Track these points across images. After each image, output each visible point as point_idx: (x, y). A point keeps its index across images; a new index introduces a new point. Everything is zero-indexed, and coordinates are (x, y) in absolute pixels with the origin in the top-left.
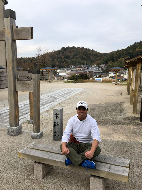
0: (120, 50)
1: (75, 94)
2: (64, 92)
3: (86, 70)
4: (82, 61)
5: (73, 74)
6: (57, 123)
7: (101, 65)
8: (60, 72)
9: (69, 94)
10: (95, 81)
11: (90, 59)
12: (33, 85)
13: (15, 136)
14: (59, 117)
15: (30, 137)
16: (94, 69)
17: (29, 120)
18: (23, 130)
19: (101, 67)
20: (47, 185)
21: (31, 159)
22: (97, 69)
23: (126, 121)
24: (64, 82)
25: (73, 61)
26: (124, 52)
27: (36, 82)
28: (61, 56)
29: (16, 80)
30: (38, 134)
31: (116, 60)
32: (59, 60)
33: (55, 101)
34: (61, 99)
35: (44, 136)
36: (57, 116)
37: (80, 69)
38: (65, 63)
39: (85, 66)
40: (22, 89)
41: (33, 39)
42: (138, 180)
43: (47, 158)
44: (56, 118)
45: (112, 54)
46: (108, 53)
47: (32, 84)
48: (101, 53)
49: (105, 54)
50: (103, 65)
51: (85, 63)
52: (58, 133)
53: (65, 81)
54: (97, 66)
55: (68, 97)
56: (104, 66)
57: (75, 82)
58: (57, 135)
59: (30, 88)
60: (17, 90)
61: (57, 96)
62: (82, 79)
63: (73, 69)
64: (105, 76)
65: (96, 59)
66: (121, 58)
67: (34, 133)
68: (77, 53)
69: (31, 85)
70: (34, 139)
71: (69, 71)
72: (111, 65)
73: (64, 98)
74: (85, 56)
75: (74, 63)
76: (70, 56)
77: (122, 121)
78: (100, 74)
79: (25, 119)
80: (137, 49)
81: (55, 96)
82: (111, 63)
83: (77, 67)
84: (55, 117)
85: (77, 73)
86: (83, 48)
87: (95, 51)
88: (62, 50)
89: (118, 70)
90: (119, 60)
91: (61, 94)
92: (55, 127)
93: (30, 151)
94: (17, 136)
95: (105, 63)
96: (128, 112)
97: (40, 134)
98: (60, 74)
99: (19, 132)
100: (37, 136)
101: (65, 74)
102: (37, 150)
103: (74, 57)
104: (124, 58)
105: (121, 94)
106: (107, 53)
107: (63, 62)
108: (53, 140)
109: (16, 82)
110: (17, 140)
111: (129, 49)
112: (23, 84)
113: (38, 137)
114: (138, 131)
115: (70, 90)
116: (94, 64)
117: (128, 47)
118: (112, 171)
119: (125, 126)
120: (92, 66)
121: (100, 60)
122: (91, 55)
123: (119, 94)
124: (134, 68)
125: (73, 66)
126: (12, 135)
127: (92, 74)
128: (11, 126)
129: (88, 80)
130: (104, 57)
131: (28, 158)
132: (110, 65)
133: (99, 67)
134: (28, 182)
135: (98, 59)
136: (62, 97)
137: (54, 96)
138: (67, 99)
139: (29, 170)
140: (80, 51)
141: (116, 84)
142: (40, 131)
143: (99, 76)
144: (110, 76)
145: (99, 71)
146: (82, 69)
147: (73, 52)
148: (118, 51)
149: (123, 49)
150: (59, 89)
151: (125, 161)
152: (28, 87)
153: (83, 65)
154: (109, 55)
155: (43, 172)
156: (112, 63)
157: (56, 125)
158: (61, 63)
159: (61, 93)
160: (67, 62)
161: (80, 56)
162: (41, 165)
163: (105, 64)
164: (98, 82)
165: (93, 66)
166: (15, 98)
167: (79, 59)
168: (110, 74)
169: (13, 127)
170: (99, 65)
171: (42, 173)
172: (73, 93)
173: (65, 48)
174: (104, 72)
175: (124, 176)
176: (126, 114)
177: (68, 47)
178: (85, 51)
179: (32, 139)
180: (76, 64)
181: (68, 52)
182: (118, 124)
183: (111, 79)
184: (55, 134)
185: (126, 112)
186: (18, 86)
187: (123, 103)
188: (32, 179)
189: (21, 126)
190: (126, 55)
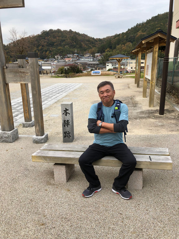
0: (119, 34)
1: (72, 90)
2: (57, 88)
3: (77, 61)
4: (71, 50)
5: (61, 67)
6: (68, 121)
7: (96, 54)
8: (43, 65)
9: (64, 90)
10: (92, 74)
11: (81, 47)
12: (31, 74)
13: (11, 142)
14: (69, 114)
15: (32, 142)
16: (87, 59)
17: (24, 122)
18: (19, 136)
19: (97, 57)
20: (75, 187)
21: (50, 161)
22: (92, 60)
23: (143, 115)
24: (51, 77)
25: (59, 49)
26: (123, 37)
27: (34, 69)
28: (43, 43)
29: (5, 68)
30: (43, 137)
31: (115, 48)
32: (40, 48)
33: (49, 100)
34: (56, 97)
35: (49, 140)
36: (66, 112)
37: (69, 60)
38: (48, 52)
39: (75, 56)
40: (15, 79)
41: (24, 7)
42: (174, 170)
43: (72, 157)
44: (66, 115)
45: (109, 40)
46: (104, 38)
47: (28, 71)
48: (95, 38)
49: (100, 40)
50: (98, 54)
51: (76, 51)
52: (69, 133)
53: (54, 75)
54: (91, 56)
55: (65, 94)
56: (100, 56)
57: (67, 77)
58: (68, 136)
59: (26, 78)
60: (7, 82)
61: (50, 93)
62: (74, 73)
63: (60, 60)
64: (102, 69)
65: (89, 46)
66: (121, 45)
67: (36, 136)
68: (64, 39)
69: (27, 73)
70: (38, 144)
71: (55, 64)
72: (109, 53)
73: (59, 96)
74: (75, 42)
75: (61, 52)
76: (54, 43)
77: (139, 115)
78: (96, 66)
79: (16, 123)
80: (140, 33)
81: (47, 93)
82: (108, 51)
83: (65, 58)
84: (64, 114)
85: (65, 66)
86: (71, 31)
87: (87, 36)
88: (42, 34)
89: (121, 59)
90: (118, 47)
91: (54, 91)
92: (64, 126)
93: (47, 153)
94: (13, 143)
95: (101, 51)
96: (143, 106)
97: (45, 137)
98: (43, 68)
99: (16, 138)
100: (42, 139)
101: (50, 68)
102: (55, 151)
103: (60, 44)
104: (124, 44)
105: (129, 88)
106: (102, 38)
107: (46, 51)
108: (64, 142)
109: (5, 70)
110: (16, 147)
111: (129, 32)
112: (16, 72)
113: (42, 141)
114: (160, 124)
115: (65, 86)
116: (87, 53)
117: (129, 29)
118: (153, 161)
119: (144, 120)
120: (84, 56)
121: (95, 48)
122: (83, 41)
123: (126, 88)
124: (148, 52)
125: (60, 56)
126: (7, 142)
127: (85, 66)
128: (3, 130)
129: (81, 74)
130: (99, 43)
131: (46, 160)
132: (107, 54)
133: (94, 57)
134: (50, 188)
135: (91, 46)
136: (56, 94)
137: (45, 94)
138: (64, 96)
139: (47, 176)
140: (68, 36)
141: (119, 77)
142: (44, 134)
143: (94, 69)
144: (108, 68)
145: (94, 63)
146: (72, 60)
147: (59, 37)
148: (116, 36)
149: (123, 33)
150: (50, 86)
151: (163, 150)
152: (24, 76)
153: (73, 55)
154: (106, 40)
155: (67, 174)
156: (110, 52)
157: (66, 123)
158: (43, 53)
159: (54, 89)
160: (50, 51)
161: (68, 42)
162: (64, 166)
163: (101, 53)
164: (96, 75)
165: (86, 55)
166: (6, 93)
167: (67, 46)
168: (108, 65)
169: (7, 132)
170: (93, 54)
171: (65, 175)
172: (69, 89)
173: (46, 31)
174: (101, 63)
175: (167, 163)
176: (141, 107)
177: (51, 30)
178: (74, 36)
179: (36, 144)
180: (64, 53)
181: (51, 37)
182: (136, 119)
183: (110, 72)
184: (66, 135)
185: (141, 105)
186: (9, 76)
187: (134, 96)
188: (54, 185)
189: (17, 130)
190: (126, 40)
